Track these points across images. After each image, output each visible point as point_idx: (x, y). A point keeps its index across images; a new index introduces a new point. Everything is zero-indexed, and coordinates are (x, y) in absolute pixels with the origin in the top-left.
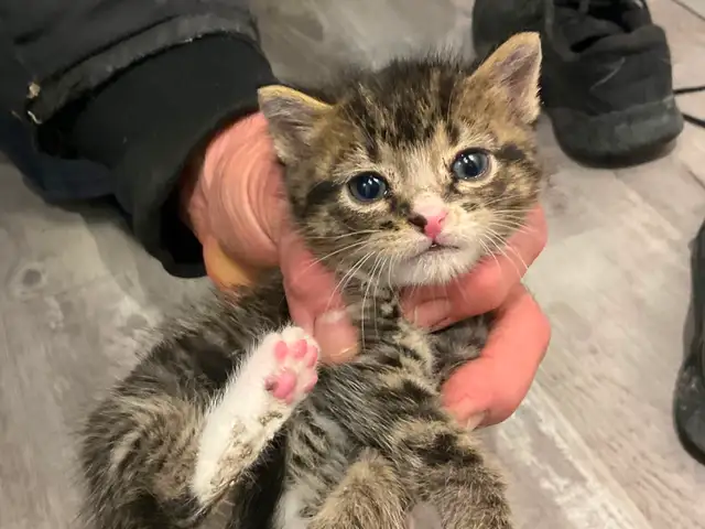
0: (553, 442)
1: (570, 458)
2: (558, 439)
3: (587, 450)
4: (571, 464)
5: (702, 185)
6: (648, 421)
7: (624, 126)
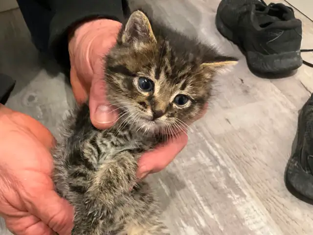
0: (234, 181)
1: (240, 187)
2: (236, 180)
4: (241, 190)
5: (306, 89)
6: (274, 177)
7: (278, 60)
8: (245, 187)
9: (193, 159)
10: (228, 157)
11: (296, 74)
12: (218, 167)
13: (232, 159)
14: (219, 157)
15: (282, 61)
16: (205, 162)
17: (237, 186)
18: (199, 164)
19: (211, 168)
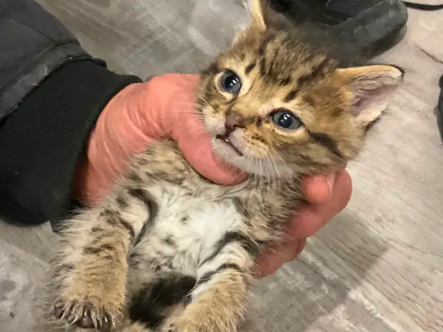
0: (362, 306)
1: (378, 315)
2: (366, 302)
3: (390, 305)
4: (380, 320)
5: (433, 58)
6: (432, 270)
7: (360, 28)
8: (388, 312)
9: (272, 286)
10: (335, 256)
11: (407, 36)
12: (324, 287)
13: (343, 258)
14: (319, 264)
15: (367, 27)
16: (297, 284)
17: (372, 316)
18: (287, 293)
19: (310, 292)
